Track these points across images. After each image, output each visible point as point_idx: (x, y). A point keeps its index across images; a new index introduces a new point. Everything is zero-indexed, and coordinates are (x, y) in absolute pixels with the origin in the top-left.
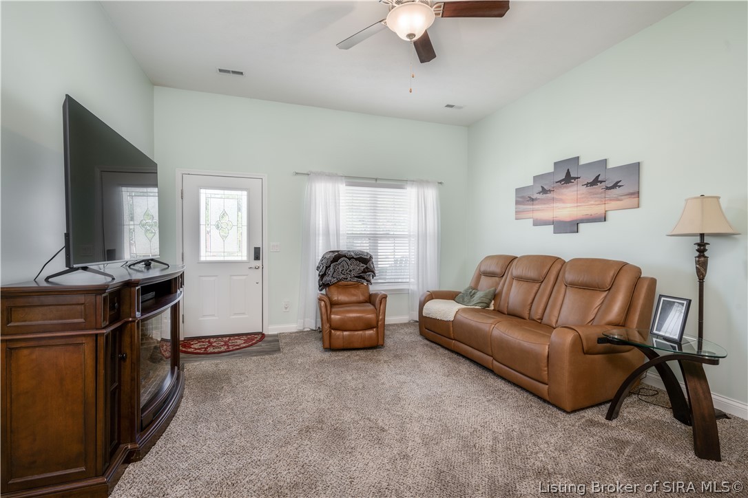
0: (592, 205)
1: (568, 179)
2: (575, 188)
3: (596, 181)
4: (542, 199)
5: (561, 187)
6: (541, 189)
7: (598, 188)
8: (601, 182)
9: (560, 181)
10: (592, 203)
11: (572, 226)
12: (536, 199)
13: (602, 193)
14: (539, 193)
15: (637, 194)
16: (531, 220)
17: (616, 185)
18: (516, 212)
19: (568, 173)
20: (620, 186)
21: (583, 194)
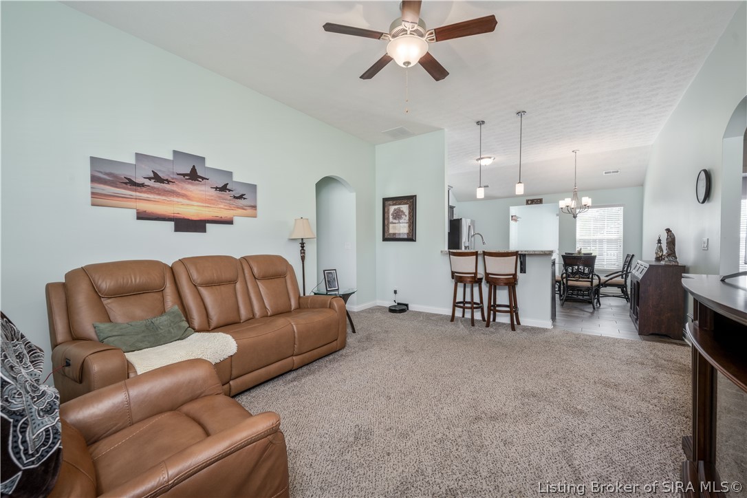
0: (220, 208)
1: (193, 176)
2: (203, 188)
3: (224, 188)
4: (153, 188)
5: (185, 182)
6: (152, 175)
7: (226, 195)
8: (230, 190)
9: (184, 175)
10: (222, 206)
11: (197, 226)
12: (142, 185)
13: (230, 200)
14: (150, 179)
15: (254, 207)
16: (134, 212)
17: (241, 197)
18: (93, 193)
19: (194, 169)
20: (245, 199)
21: (212, 196)
